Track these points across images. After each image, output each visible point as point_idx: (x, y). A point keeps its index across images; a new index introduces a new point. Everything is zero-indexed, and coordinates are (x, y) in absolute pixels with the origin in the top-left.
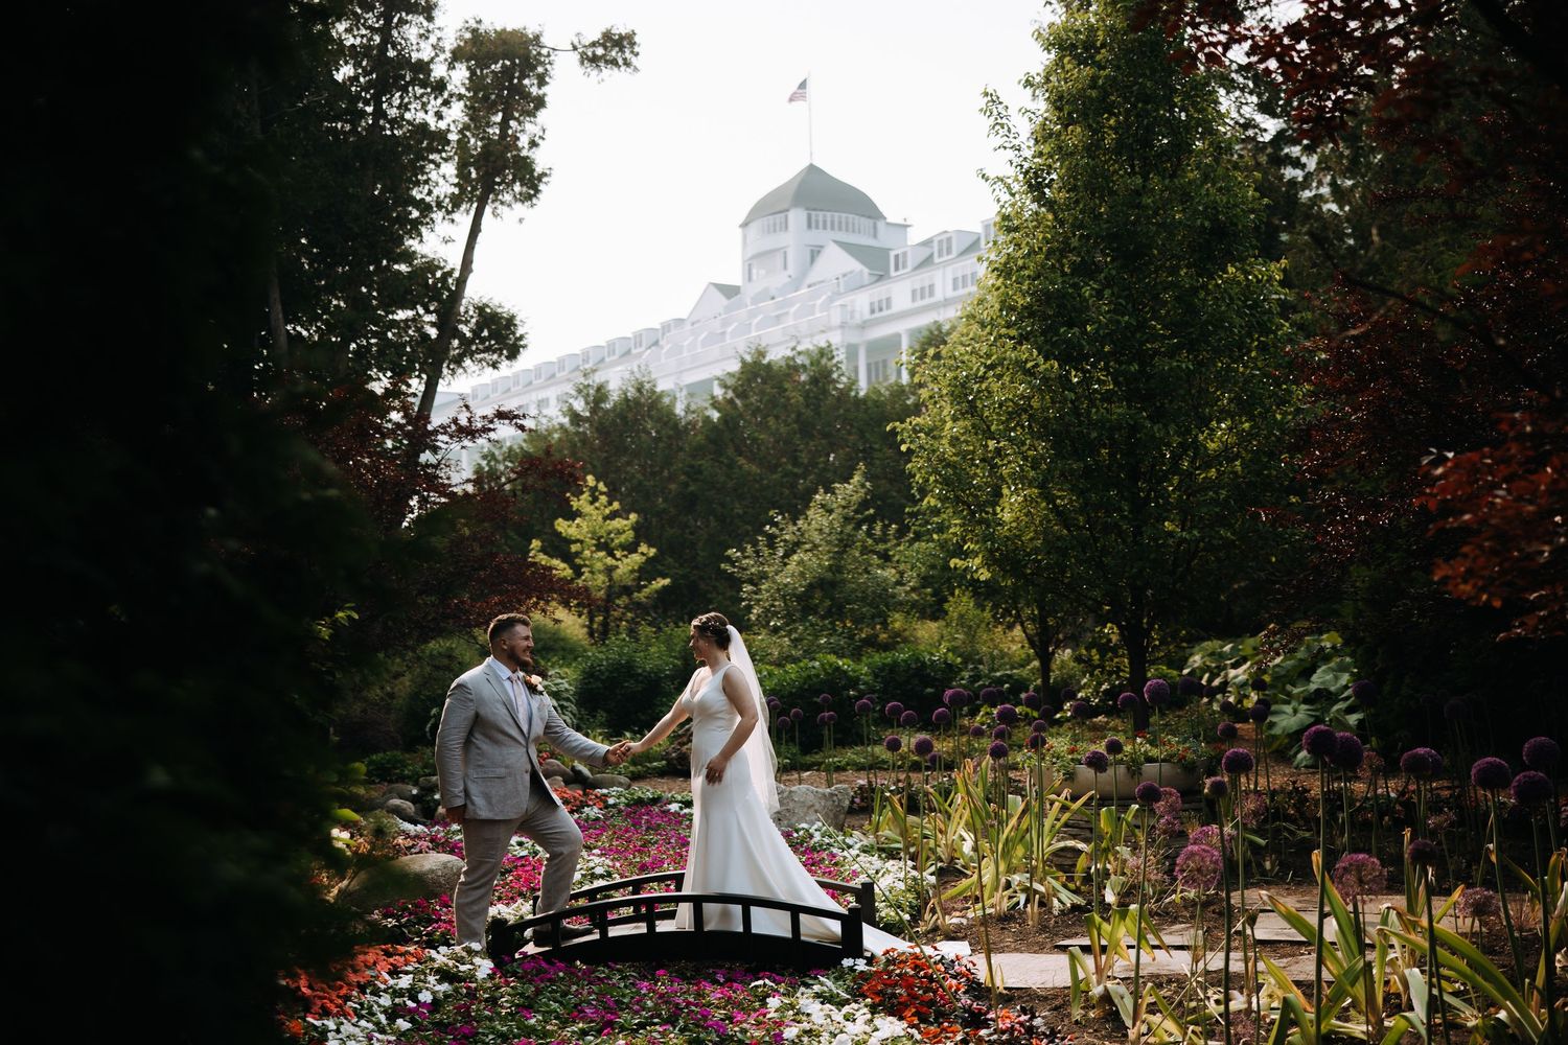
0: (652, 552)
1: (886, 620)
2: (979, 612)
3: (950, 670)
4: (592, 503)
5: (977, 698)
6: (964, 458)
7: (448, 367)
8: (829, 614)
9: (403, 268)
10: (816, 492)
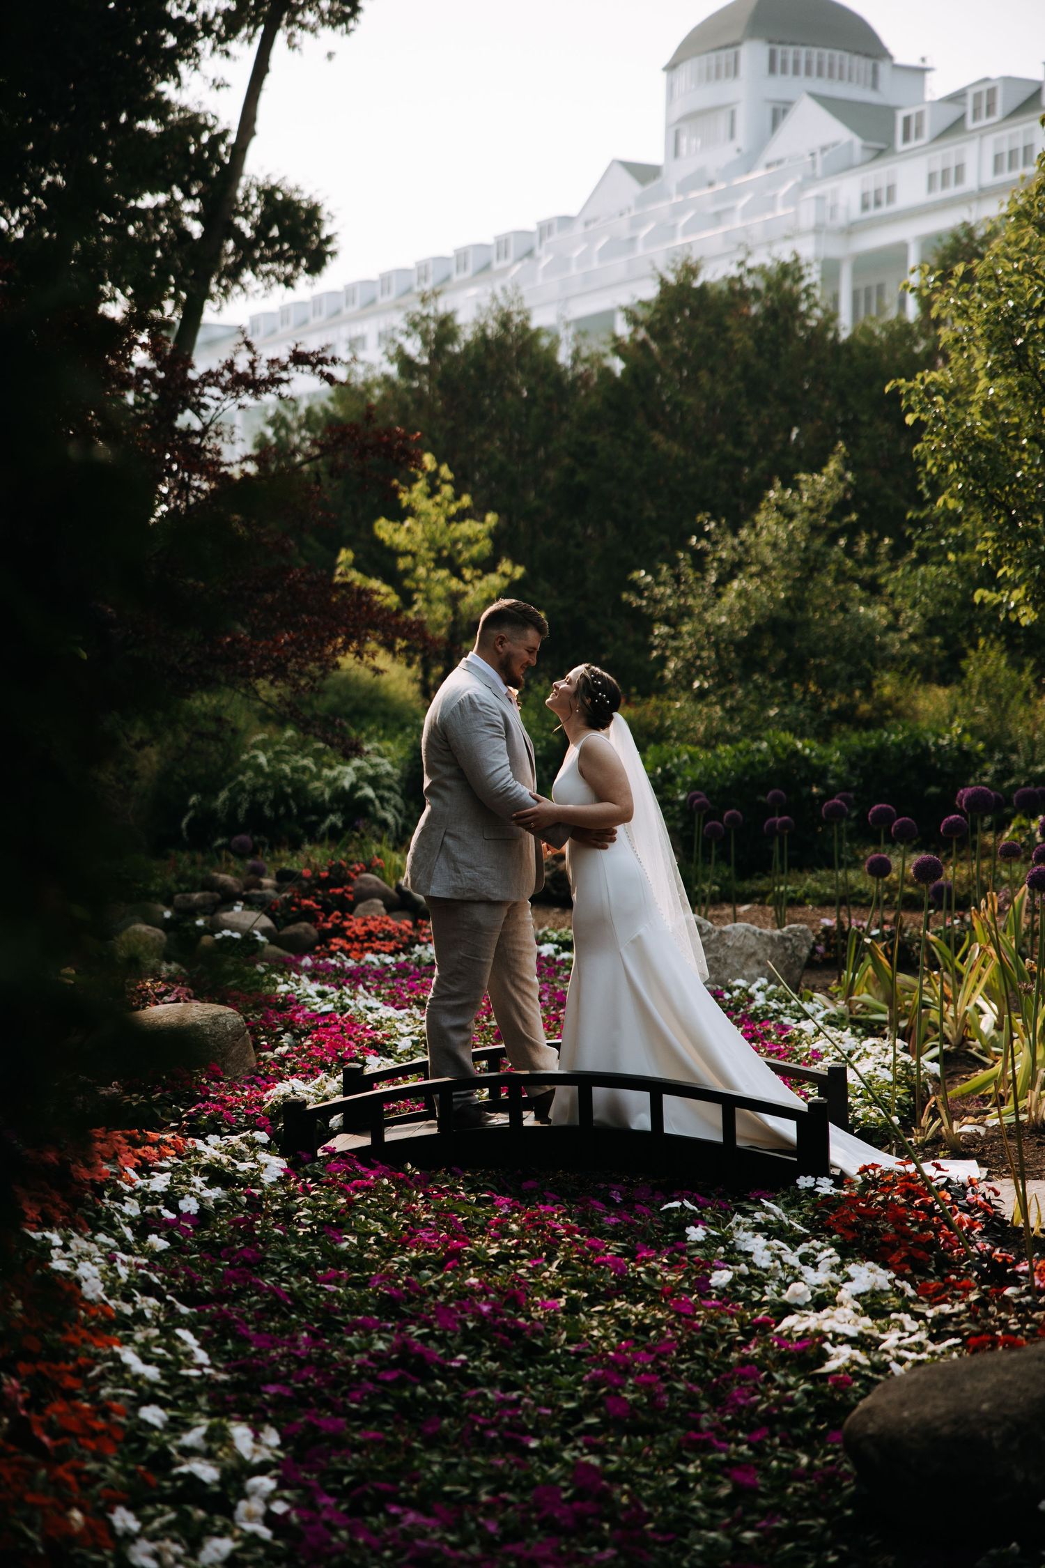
0: (519, 572)
1: (869, 684)
2: (1014, 673)
3: (965, 762)
4: (430, 496)
5: (1009, 802)
6: (1004, 436)
7: (218, 283)
8: (783, 672)
9: (152, 126)
10: (770, 486)
